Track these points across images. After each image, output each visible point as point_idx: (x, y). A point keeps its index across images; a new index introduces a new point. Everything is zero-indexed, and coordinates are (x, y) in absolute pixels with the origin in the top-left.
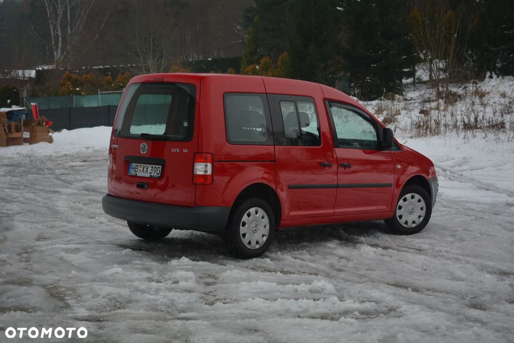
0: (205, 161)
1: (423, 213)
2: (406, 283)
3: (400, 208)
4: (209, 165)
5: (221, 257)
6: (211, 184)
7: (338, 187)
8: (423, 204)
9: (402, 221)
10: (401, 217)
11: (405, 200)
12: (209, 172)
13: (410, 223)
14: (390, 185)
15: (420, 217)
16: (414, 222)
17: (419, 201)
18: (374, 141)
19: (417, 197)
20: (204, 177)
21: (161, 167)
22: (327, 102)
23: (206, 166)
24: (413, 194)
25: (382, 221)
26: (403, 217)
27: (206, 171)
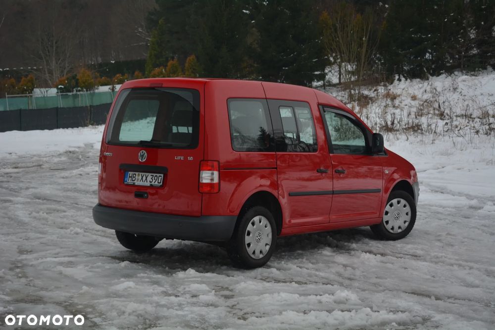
0: (211, 169)
1: (408, 218)
2: (423, 291)
3: (387, 213)
4: (216, 173)
5: (224, 267)
6: (217, 193)
7: (333, 193)
8: (408, 209)
9: (389, 227)
10: (387, 222)
11: (391, 205)
12: (216, 180)
13: (396, 228)
14: (378, 191)
15: (405, 222)
16: (400, 228)
17: (405, 206)
18: (363, 147)
19: (403, 202)
20: (211, 185)
21: (162, 175)
22: (320, 107)
23: (213, 174)
24: (399, 199)
25: (368, 227)
26: (390, 222)
27: (212, 180)
